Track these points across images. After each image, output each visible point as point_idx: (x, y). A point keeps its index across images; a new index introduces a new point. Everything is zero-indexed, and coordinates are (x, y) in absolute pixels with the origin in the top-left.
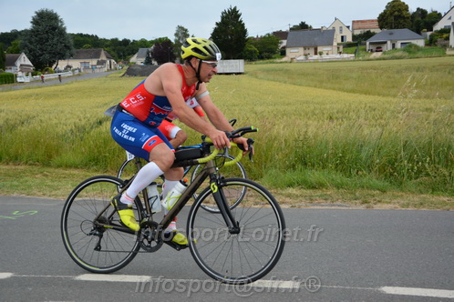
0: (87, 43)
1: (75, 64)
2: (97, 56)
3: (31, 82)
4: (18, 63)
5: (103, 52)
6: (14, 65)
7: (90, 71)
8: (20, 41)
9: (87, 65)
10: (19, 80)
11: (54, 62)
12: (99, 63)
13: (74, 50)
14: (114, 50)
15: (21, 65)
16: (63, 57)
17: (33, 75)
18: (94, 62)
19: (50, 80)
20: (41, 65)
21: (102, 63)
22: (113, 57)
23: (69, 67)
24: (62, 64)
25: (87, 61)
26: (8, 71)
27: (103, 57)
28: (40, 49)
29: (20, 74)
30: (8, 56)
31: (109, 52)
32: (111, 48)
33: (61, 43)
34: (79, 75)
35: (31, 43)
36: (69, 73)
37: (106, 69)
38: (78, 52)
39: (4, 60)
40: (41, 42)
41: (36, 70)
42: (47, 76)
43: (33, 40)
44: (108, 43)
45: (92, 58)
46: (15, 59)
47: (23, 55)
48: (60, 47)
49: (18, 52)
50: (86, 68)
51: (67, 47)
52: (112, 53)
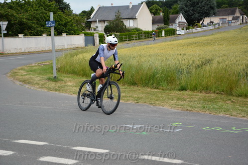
0: (225, 4)
1: (216, 20)
2: (233, 13)
3: (185, 34)
4: (177, 21)
5: (237, 10)
6: (175, 23)
7: (227, 25)
8: (179, 6)
9: (224, 20)
10: (178, 33)
11: (201, 19)
12: (234, 19)
13: (216, 10)
14: (245, 8)
15: (179, 22)
16: (208, 15)
17: (186, 29)
18: (230, 18)
19: (198, 32)
20: (192, 22)
21: (236, 18)
22: (245, 14)
23: (212, 22)
24: (207, 21)
25: (224, 17)
26: (171, 27)
27: (237, 14)
28: (192, 10)
29: (178, 29)
30: (171, 16)
31: (242, 10)
32: (244, 6)
33: (208, 5)
34: (219, 28)
35: (186, 6)
36: (212, 27)
37: (239, 23)
38: (218, 11)
39: (168, 19)
40: (194, 5)
41: (189, 25)
42: (195, 30)
43: (188, 4)
44: (241, 3)
45: (229, 15)
46: (175, 19)
47: (181, 15)
48: (206, 7)
49: (177, 13)
50: (224, 23)
51: (212, 8)
52: (244, 10)
